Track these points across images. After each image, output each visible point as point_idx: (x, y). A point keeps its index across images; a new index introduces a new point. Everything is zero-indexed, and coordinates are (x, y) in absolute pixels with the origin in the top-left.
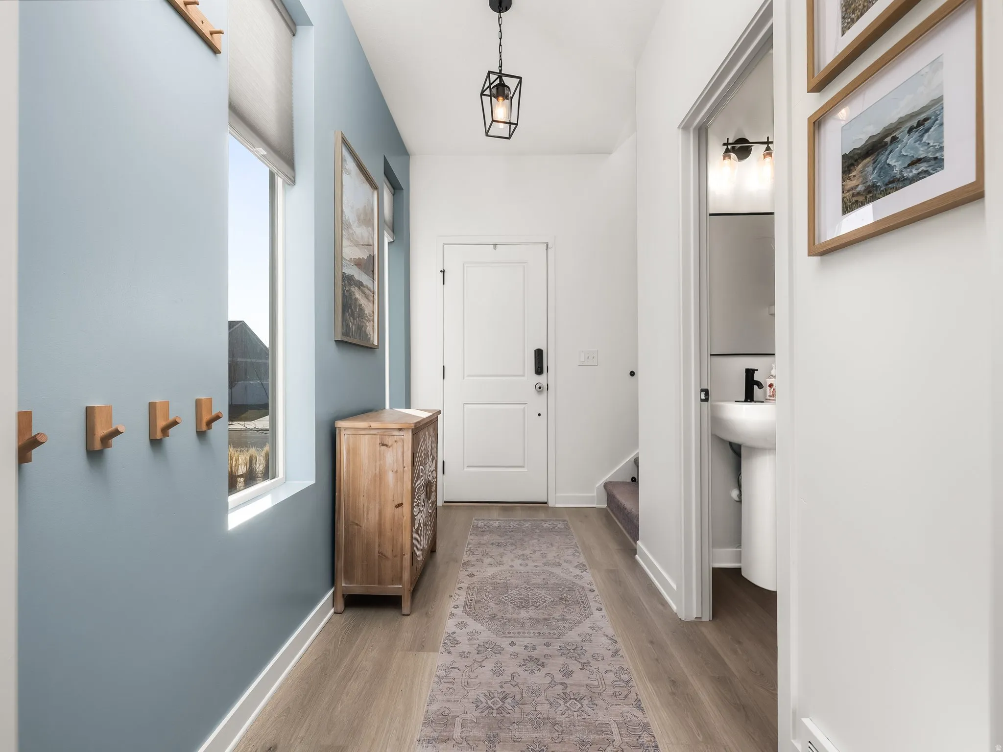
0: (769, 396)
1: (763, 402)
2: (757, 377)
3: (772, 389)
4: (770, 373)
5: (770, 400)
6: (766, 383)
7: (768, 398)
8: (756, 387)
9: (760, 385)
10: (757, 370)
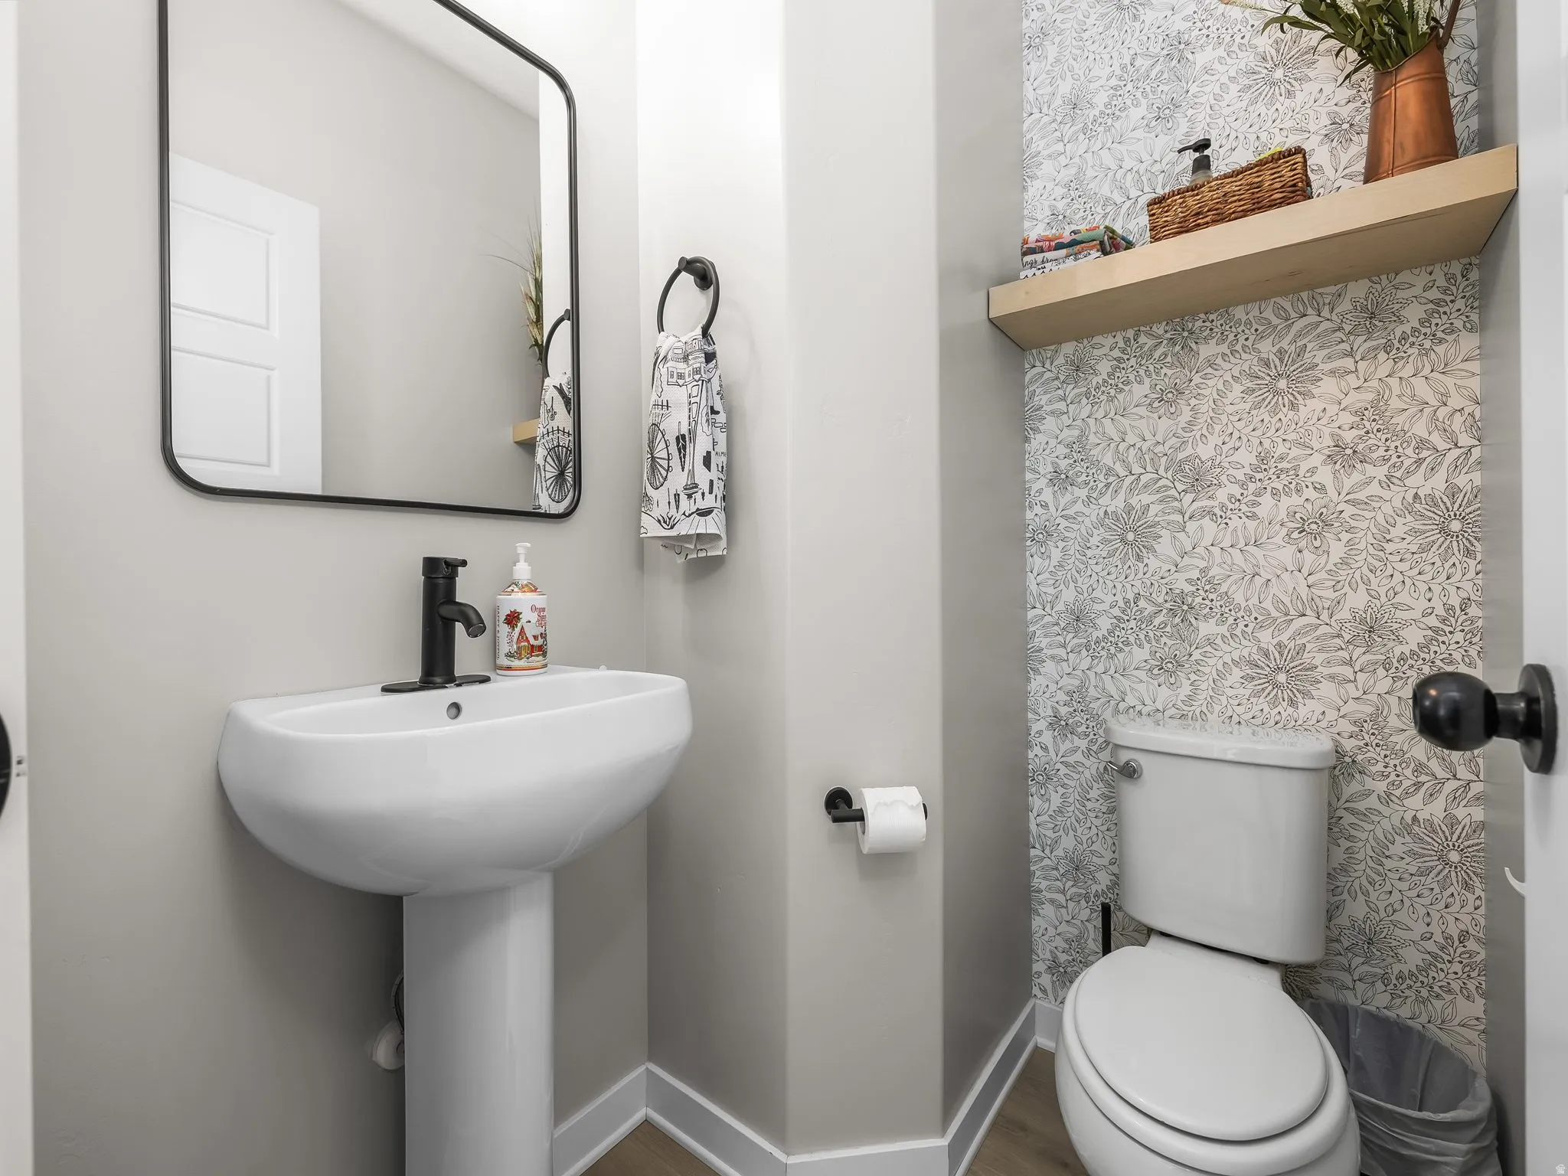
0: (509, 655)
1: (485, 680)
2: (464, 593)
3: (517, 630)
4: (511, 573)
5: (509, 668)
6: (495, 612)
7: (503, 661)
8: (459, 628)
9: (476, 626)
10: (464, 563)
